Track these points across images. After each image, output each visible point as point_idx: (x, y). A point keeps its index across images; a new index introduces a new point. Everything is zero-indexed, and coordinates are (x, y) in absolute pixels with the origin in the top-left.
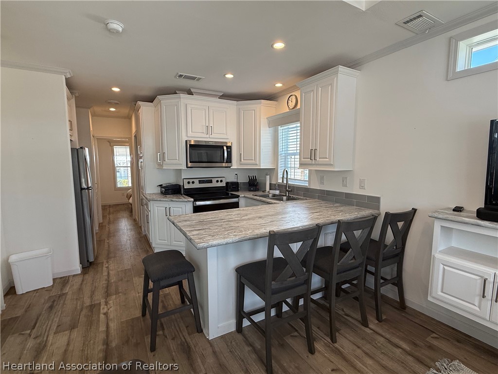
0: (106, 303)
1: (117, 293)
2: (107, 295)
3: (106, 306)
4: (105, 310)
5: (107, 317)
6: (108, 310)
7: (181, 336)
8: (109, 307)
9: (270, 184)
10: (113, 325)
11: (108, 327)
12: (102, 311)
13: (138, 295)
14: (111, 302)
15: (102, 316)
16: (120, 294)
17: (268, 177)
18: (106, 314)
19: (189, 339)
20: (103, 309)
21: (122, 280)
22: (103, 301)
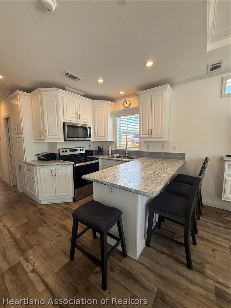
0: (27, 260)
1: (31, 247)
2: (22, 251)
3: (28, 264)
4: (31, 268)
5: (37, 273)
6: (34, 266)
7: (115, 265)
8: (33, 263)
9: (111, 150)
10: (49, 280)
11: (46, 284)
12: (28, 270)
13: (52, 243)
14: (31, 257)
15: (32, 275)
16: (35, 247)
17: (110, 146)
18: (34, 271)
19: (123, 266)
20: (27, 267)
21: (27, 233)
22: (21, 259)
